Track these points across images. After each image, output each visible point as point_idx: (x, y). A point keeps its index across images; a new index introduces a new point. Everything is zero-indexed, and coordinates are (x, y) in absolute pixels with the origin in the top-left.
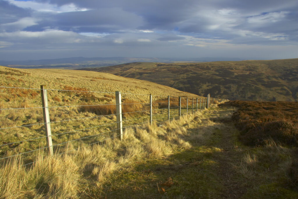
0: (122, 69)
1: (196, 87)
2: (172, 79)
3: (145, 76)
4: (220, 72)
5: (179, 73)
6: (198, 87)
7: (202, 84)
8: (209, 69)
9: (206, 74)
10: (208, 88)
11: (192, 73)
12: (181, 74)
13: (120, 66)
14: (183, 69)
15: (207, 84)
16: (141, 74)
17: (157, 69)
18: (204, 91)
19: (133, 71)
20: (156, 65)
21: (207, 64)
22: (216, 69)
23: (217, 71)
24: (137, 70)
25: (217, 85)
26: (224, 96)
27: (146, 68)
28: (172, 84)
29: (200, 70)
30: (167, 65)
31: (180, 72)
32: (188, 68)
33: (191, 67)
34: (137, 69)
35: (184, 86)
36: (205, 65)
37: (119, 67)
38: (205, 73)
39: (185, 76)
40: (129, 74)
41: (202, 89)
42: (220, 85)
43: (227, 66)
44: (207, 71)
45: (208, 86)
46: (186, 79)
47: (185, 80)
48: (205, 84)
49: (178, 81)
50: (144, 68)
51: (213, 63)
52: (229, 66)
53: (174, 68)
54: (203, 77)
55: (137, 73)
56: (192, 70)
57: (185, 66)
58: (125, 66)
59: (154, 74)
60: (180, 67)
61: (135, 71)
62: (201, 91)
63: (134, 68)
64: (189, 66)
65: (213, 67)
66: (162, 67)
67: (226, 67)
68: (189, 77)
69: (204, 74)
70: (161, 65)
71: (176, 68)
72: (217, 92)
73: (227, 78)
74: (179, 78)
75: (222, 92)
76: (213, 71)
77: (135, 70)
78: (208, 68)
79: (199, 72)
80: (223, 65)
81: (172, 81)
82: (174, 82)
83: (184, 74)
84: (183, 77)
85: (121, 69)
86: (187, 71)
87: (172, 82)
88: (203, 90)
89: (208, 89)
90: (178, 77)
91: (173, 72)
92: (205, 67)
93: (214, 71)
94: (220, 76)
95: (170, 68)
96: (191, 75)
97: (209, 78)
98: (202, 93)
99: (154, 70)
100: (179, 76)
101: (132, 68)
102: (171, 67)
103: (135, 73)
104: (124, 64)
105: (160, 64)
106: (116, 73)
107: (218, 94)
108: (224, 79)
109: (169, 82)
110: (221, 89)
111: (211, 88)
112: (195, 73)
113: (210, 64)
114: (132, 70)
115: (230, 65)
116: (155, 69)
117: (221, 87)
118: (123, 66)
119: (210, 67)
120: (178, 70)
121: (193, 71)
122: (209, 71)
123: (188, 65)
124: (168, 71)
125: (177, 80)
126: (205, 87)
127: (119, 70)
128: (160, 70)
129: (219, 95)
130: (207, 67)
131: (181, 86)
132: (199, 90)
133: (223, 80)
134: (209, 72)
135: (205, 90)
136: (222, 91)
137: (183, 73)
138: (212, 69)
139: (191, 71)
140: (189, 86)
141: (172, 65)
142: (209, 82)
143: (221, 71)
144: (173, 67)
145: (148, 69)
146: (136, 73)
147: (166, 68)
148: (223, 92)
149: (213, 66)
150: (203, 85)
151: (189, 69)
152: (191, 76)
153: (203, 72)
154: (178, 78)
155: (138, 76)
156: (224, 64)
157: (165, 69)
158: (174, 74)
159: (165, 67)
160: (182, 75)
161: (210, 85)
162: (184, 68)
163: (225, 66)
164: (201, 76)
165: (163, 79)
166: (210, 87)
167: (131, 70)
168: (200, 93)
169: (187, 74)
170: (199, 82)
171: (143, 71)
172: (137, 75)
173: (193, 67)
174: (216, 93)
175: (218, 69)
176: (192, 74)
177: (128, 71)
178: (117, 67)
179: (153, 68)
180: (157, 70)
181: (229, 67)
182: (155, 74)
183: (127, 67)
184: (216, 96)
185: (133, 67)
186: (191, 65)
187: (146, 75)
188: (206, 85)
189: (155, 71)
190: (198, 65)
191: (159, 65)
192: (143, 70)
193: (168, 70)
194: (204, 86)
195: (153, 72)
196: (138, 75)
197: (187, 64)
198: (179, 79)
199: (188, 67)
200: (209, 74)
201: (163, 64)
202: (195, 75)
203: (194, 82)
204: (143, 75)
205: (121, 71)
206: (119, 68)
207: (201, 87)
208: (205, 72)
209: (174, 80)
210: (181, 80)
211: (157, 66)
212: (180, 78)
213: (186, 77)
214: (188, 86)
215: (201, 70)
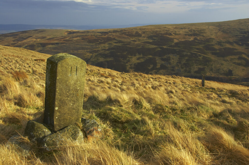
0: (16, 39)
1: (123, 61)
2: (89, 50)
3: (50, 48)
4: (154, 39)
5: (98, 43)
6: (125, 61)
7: (130, 56)
8: (140, 35)
9: (136, 43)
10: (139, 61)
11: (116, 41)
12: (101, 43)
13: (13, 35)
14: (103, 36)
15: (138, 56)
16: (43, 45)
17: (67, 37)
18: (133, 66)
20: (66, 33)
21: (136, 29)
22: (149, 35)
23: (150, 37)
24: (38, 40)
25: (151, 56)
26: (161, 71)
27: (51, 37)
28: (89, 58)
29: (126, 37)
30: (82, 33)
31: (100, 41)
32: (111, 35)
33: (114, 34)
34: (39, 38)
35: (105, 60)
36: (133, 30)
37: (11, 36)
38: (134, 41)
39: (107, 46)
40: (26, 45)
41: (131, 63)
42: (155, 57)
43: (163, 31)
44: (136, 38)
45: (138, 59)
46: (108, 50)
47: (107, 52)
48: (135, 56)
49: (96, 54)
50: (48, 37)
51: (145, 28)
52: (166, 30)
53: (92, 35)
54: (131, 46)
57: (106, 32)
58: (21, 35)
59: (62, 45)
60: (100, 34)
61: (35, 41)
62: (129, 66)
63: (34, 37)
64: (111, 32)
65: (144, 33)
66: (75, 34)
67: (163, 32)
68: (112, 47)
69: (132, 42)
70: (74, 33)
71: (94, 35)
72: (152, 66)
73: (165, 47)
75: (158, 66)
76: (144, 38)
77: (35, 40)
78: (138, 35)
79: (126, 40)
80: (158, 30)
81: (88, 54)
82: (91, 55)
83: (105, 44)
84: (103, 48)
85: (13, 39)
86: (109, 39)
87: (89, 56)
88: (131, 65)
89: (138, 63)
90: (97, 48)
91: (90, 41)
92: (134, 33)
93: (145, 38)
94: (155, 45)
95: (86, 35)
96: (115, 44)
97: (139, 48)
98: (131, 68)
99: (62, 40)
101: (31, 37)
102: (87, 34)
103: (35, 44)
104: (20, 32)
105: (72, 32)
106: (6, 44)
107: (152, 69)
108: (160, 48)
109: (85, 56)
110: (157, 61)
111: (143, 61)
112: (120, 42)
113: (140, 29)
114: (31, 40)
115: (168, 30)
116: (65, 37)
117: (157, 59)
118: (17, 35)
119: (140, 33)
120: (96, 38)
121: (118, 39)
122: (140, 38)
123: (110, 32)
124: (83, 41)
125: (95, 52)
126: (134, 60)
127: (11, 39)
128: (71, 39)
129: (154, 71)
130: (137, 33)
131: (101, 60)
132: (127, 64)
133: (159, 49)
134: (139, 40)
135: (135, 64)
136: (158, 64)
137: (104, 43)
139: (114, 39)
140: (112, 60)
141: (88, 32)
142: (139, 54)
143: (155, 38)
144: (89, 34)
145: (54, 38)
146: (36, 44)
147: (80, 36)
148: (159, 66)
150: (132, 58)
151: (111, 36)
152: (114, 46)
153: (131, 39)
154: (96, 49)
155: (40, 49)
156: (159, 28)
157: (78, 38)
158: (91, 44)
159: (79, 34)
160: (103, 45)
161: (142, 58)
162: (105, 35)
163: (160, 31)
166: (142, 60)
167: (29, 40)
168: (128, 68)
169: (109, 44)
170: (126, 54)
171: (47, 42)
172: (38, 47)
173: (118, 34)
174: (150, 68)
175: (152, 34)
176: (116, 43)
177: (25, 41)
178: (8, 36)
179: (62, 37)
180: (68, 39)
181: (166, 31)
182: (64, 44)
183: (24, 35)
184: (150, 72)
185: (32, 35)
186: (115, 31)
189: (64, 40)
190: (124, 30)
191: (70, 33)
193: (83, 39)
194: (133, 59)
195: (61, 42)
196: (40, 47)
197: (110, 30)
198: (98, 51)
199: (110, 34)
200: (140, 42)
201: (77, 30)
202: (121, 44)
203: (119, 54)
204: (47, 47)
205: (14, 41)
207: (129, 61)
208: (134, 39)
209: (91, 52)
210: (101, 52)
211: (68, 34)
212: (100, 49)
213: (107, 48)
214: (110, 59)
215: (128, 37)
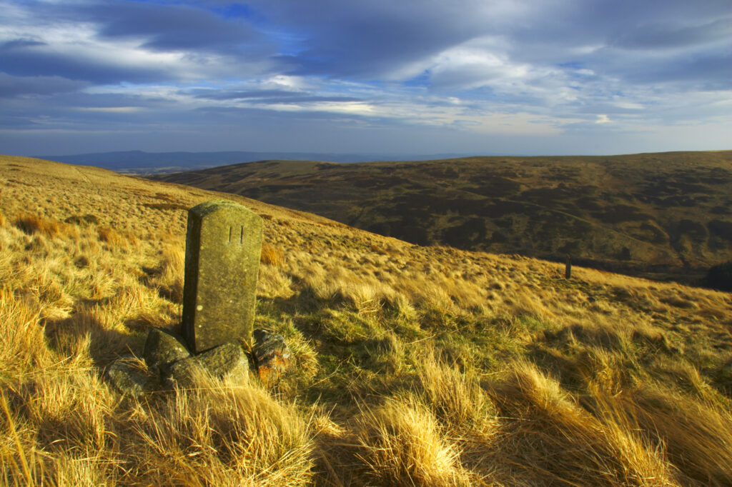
0: (228, 177)
1: (421, 223)
2: (357, 201)
3: (286, 194)
4: (483, 184)
5: (375, 187)
6: (426, 224)
7: (434, 215)
8: (455, 175)
9: (447, 189)
10: (451, 225)
11: (410, 185)
12: (379, 188)
13: (222, 170)
14: (386, 175)
15: (450, 215)
16: (274, 189)
17: (317, 176)
18: (439, 234)
19: (254, 182)
20: (317, 168)
21: (449, 163)
22: (473, 176)
23: (474, 180)
24: (265, 180)
25: (474, 216)
26: (494, 246)
27: (288, 174)
28: (357, 216)
29: (429, 177)
30: (346, 167)
31: (378, 184)
32: (400, 173)
33: (406, 171)
34: (266, 176)
35: (387, 220)
36: (443, 164)
37: (218, 173)
38: (444, 186)
39: (391, 193)
40: (244, 189)
41: (436, 229)
42: (484, 218)
43: (500, 168)
44: (448, 180)
45: (451, 220)
46: (394, 201)
47: (392, 205)
48: (445, 214)
49: (371, 208)
50: (283, 175)
51: (464, 161)
52: (506, 168)
53: (363, 173)
54: (438, 196)
55: (265, 186)
56: (409, 179)
57: (390, 168)
58: (235, 171)
59: (308, 189)
60: (379, 171)
61: (259, 182)
62: (433, 234)
63: (258, 173)
64: (401, 168)
65: (463, 170)
66: (332, 170)
67: (499, 171)
68: (401, 195)
69: (441, 188)
70: (331, 167)
71: (368, 173)
72: (476, 235)
73: (502, 199)
74: (374, 199)
75: (489, 236)
76: (464, 180)
77: (259, 179)
78: (451, 174)
79: (428, 184)
80: (490, 166)
81: (355, 208)
82: (361, 209)
83: (387, 189)
84: (383, 197)
85: (222, 178)
86: (395, 181)
87: (355, 211)
88: (437, 231)
89: (450, 229)
90: (373, 197)
91: (360, 184)
92: (444, 171)
93: (466, 181)
94: (483, 195)
95: (353, 173)
96: (407, 191)
97: (453, 199)
98: (436, 237)
99: (309, 180)
100: (374, 194)
101: (252, 174)
102: (356, 171)
103: (259, 187)
104: (235, 165)
105: (326, 165)
106: (211, 186)
107: (477, 241)
108: (494, 201)
109: (349, 211)
110: (487, 227)
111: (459, 225)
112: (417, 186)
113: (456, 164)
114: (253, 180)
115: (508, 166)
116: (314, 175)
117: (486, 221)
118: (228, 171)
119: (456, 170)
120: (372, 178)
121: (413, 181)
122: (455, 181)
123: (398, 167)
124: (346, 182)
125: (369, 204)
126: (443, 222)
127: (219, 177)
128: (324, 179)
129: (481, 244)
130: (450, 170)
131: (380, 219)
132: (428, 230)
133: (491, 203)
134: (454, 184)
135: (443, 230)
136: (488, 232)
137: (386, 187)
138: (461, 175)
139: (406, 181)
140: (401, 220)
141: (356, 166)
142: (453, 211)
143: (484, 182)
144: (360, 170)
145: (294, 176)
146: (262, 187)
147: (340, 174)
148: (491, 236)
149: (462, 167)
150: (439, 218)
151: (400, 175)
152: (406, 194)
153: (439, 182)
154: (371, 200)
155: (267, 196)
156: (492, 163)
157: (338, 178)
158: (362, 189)
159: (339, 170)
160: (383, 192)
161: (457, 218)
162: (389, 173)
163: (494, 169)
164: (431, 195)
165: (333, 203)
166: (458, 223)
167: (249, 179)
168: (430, 237)
169: (396, 190)
170: (426, 209)
171: (280, 183)
172: (265, 192)
173: (413, 171)
174: (472, 239)
175: (478, 174)
176: (408, 188)
177: (243, 181)
178: (214, 173)
179: (308, 174)
180: (318, 178)
181: (505, 170)
182: (312, 189)
183: (240, 171)
185: (255, 171)
186: (408, 166)
187: (286, 191)
188: (445, 216)
189: (311, 181)
190: (427, 165)
191: (323, 167)
192: (282, 179)
193: (345, 180)
194: (440, 220)
195: (306, 184)
196: (267, 192)
197: (398, 163)
198: (374, 202)
199: (398, 170)
200: (454, 189)
201: (336, 163)
202: (418, 190)
203: (413, 209)
204: (280, 192)
205: (223, 181)
206: (220, 175)
207: (432, 223)
208: (443, 182)
209: (360, 205)
210: (380, 204)
211: (319, 169)
212: (378, 199)
213: (392, 198)
214: (397, 219)
215: (433, 177)
